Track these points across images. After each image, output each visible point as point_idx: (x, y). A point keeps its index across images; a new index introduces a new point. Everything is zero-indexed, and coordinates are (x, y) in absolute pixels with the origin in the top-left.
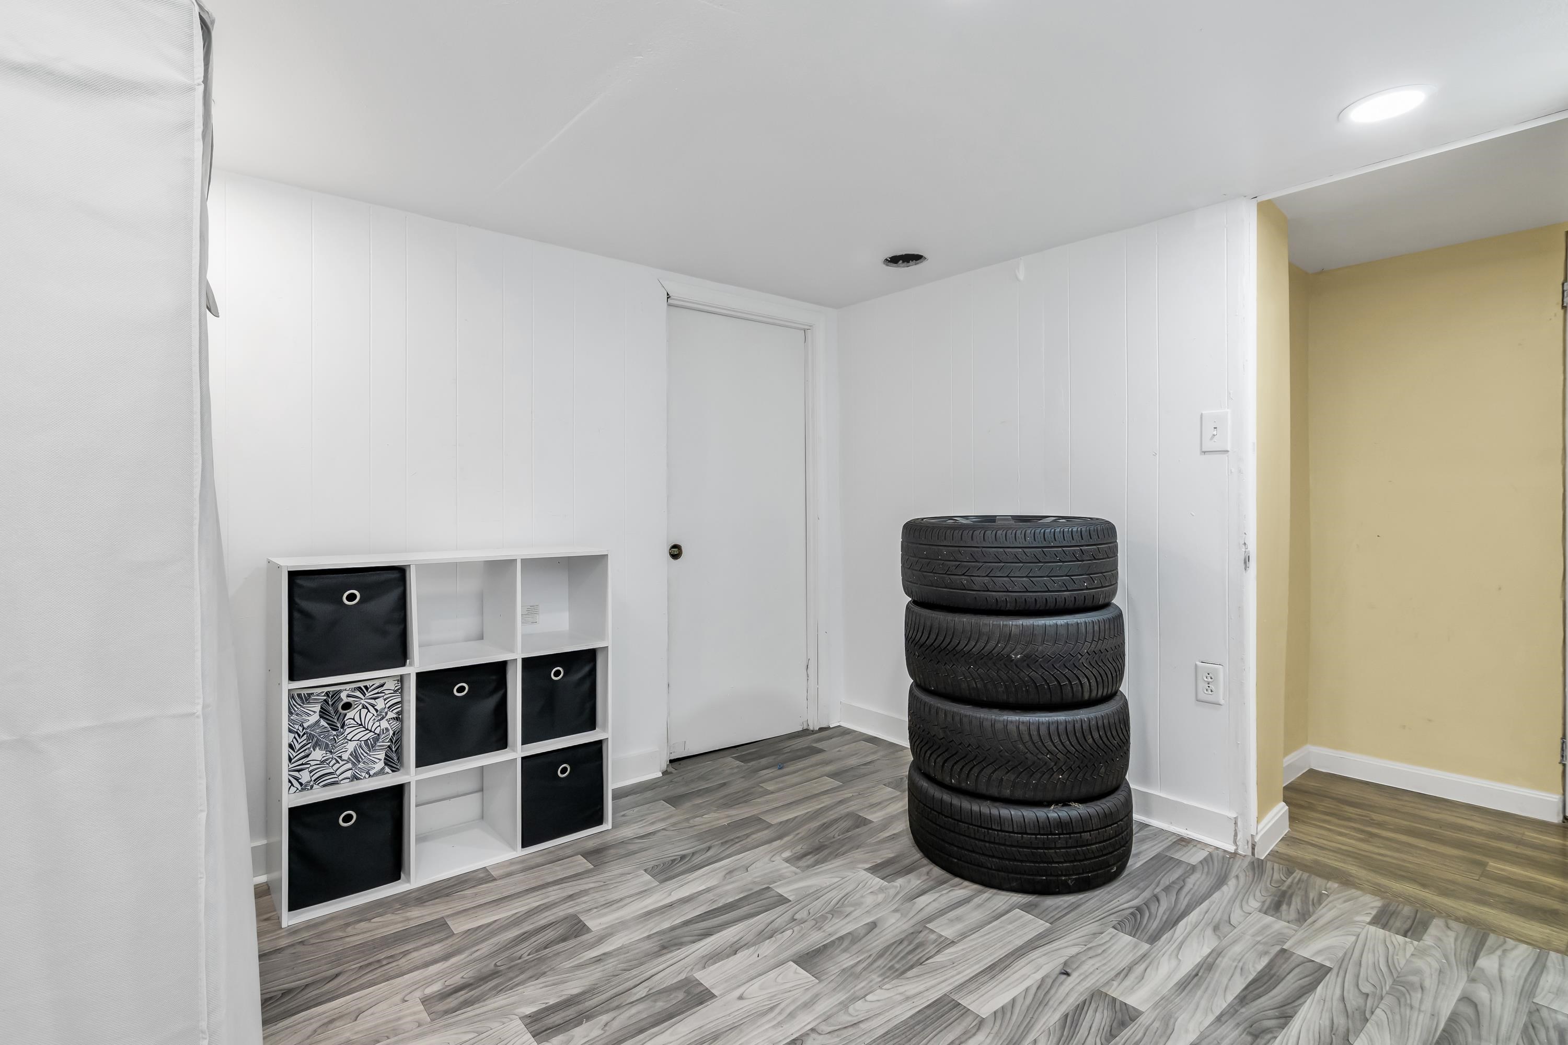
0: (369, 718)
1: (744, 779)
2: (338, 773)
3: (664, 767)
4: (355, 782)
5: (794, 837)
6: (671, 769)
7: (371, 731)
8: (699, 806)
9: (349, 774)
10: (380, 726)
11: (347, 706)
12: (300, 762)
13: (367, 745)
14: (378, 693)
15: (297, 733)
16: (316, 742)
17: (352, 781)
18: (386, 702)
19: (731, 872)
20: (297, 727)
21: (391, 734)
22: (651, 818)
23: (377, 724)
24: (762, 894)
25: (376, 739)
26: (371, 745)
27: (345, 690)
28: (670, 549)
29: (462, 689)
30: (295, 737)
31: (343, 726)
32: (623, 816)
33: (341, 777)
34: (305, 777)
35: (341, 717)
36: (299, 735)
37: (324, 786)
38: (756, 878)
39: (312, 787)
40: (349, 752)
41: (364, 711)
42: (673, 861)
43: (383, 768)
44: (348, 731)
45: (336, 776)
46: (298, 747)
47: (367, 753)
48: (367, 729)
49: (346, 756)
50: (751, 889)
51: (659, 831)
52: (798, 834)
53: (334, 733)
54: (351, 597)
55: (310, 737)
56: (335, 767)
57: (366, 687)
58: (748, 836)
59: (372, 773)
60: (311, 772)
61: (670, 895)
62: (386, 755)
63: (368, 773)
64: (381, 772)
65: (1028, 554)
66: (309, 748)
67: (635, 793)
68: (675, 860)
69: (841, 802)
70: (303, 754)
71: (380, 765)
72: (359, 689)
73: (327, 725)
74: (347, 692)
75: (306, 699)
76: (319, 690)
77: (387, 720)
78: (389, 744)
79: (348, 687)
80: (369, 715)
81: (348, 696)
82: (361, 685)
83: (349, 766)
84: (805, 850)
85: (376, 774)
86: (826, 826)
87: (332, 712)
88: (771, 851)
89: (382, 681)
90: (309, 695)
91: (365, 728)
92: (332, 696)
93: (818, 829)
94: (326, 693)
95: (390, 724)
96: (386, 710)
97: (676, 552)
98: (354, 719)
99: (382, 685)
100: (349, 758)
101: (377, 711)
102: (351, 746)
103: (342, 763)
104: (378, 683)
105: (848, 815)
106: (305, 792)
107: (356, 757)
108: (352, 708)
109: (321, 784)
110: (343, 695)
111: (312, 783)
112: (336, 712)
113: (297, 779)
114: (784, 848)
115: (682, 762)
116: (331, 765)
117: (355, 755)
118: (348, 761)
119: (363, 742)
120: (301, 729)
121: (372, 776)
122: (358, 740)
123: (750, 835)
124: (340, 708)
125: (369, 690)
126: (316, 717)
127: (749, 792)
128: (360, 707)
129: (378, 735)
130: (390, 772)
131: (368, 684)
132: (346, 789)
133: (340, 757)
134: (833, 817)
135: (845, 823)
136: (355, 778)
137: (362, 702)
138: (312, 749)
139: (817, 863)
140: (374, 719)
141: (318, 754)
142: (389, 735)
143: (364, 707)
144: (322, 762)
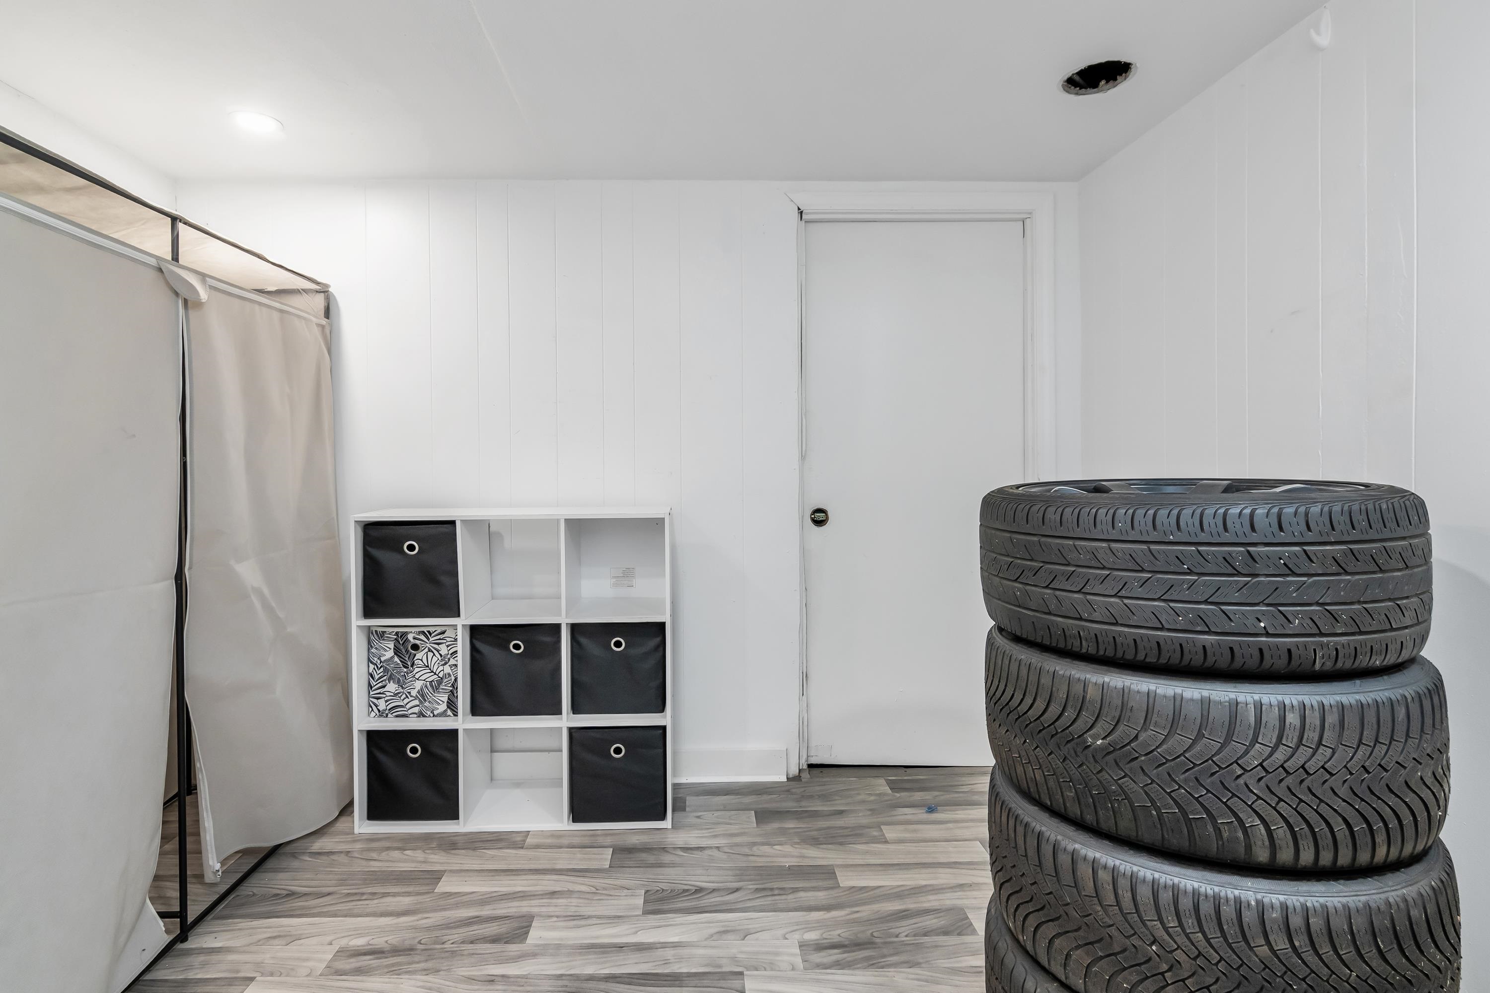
0: (434, 661)
1: (869, 813)
2: (408, 706)
3: (794, 771)
4: (422, 719)
5: (848, 914)
6: (806, 776)
7: (435, 674)
8: (783, 832)
9: (416, 710)
10: (443, 670)
11: (416, 647)
12: (378, 691)
13: (431, 686)
14: (440, 639)
15: (376, 664)
16: (391, 676)
17: (419, 717)
18: (449, 648)
19: (726, 932)
20: (376, 659)
21: (453, 680)
22: (720, 829)
23: (441, 668)
24: (724, 980)
25: (441, 680)
26: (436, 686)
27: (411, 632)
28: (812, 515)
29: (517, 647)
30: (374, 668)
31: (412, 665)
32: (698, 817)
33: (410, 712)
34: (382, 705)
35: (412, 656)
36: (377, 667)
37: (397, 716)
38: (742, 952)
39: (387, 716)
40: (416, 690)
41: (430, 654)
42: (685, 891)
43: (445, 711)
44: (417, 670)
45: (405, 709)
46: (377, 677)
47: (432, 694)
48: (432, 672)
49: (414, 693)
50: (720, 966)
51: (711, 848)
52: (858, 912)
53: (405, 670)
54: (412, 548)
55: (386, 670)
56: (406, 701)
57: (429, 632)
58: (795, 890)
59: (436, 713)
60: (386, 701)
61: (637, 932)
62: (449, 699)
63: (432, 712)
64: (443, 714)
65: (1120, 554)
66: (385, 680)
67: (737, 794)
68: (687, 890)
69: (961, 886)
70: (380, 685)
71: (443, 707)
72: (423, 633)
73: (399, 662)
74: (414, 635)
75: (381, 636)
76: (391, 630)
77: (450, 666)
78: (451, 688)
79: (413, 630)
80: (435, 659)
81: (414, 638)
82: (425, 629)
83: (417, 702)
84: (842, 940)
85: (440, 715)
86: (903, 915)
87: (403, 651)
88: (797, 924)
89: (443, 629)
90: (384, 632)
91: (430, 669)
92: (401, 636)
93: (889, 916)
94: (396, 633)
95: (452, 670)
96: (449, 656)
97: (819, 518)
98: (422, 660)
99: (443, 633)
100: (416, 695)
101: (441, 655)
102: (418, 685)
103: (410, 699)
104: (439, 630)
105: (949, 910)
106: (382, 719)
107: (422, 696)
108: (420, 650)
109: (394, 714)
110: (410, 637)
111: (387, 712)
112: (407, 651)
113: (376, 706)
114: (820, 925)
115: (825, 770)
116: (402, 698)
117: (422, 694)
118: (416, 698)
119: (428, 683)
120: (379, 662)
121: (436, 716)
122: (424, 680)
123: (799, 891)
124: (409, 648)
125: (432, 635)
126: (390, 654)
127: (858, 832)
128: (426, 650)
129: (442, 678)
130: (452, 715)
131: (432, 629)
132: (413, 724)
133: (409, 693)
134: (926, 905)
135: (935, 921)
136: (421, 715)
137: (428, 645)
138: (387, 681)
139: (838, 965)
140: (439, 663)
141: (392, 687)
142: (451, 680)
143: (430, 650)
144: (396, 695)
